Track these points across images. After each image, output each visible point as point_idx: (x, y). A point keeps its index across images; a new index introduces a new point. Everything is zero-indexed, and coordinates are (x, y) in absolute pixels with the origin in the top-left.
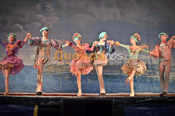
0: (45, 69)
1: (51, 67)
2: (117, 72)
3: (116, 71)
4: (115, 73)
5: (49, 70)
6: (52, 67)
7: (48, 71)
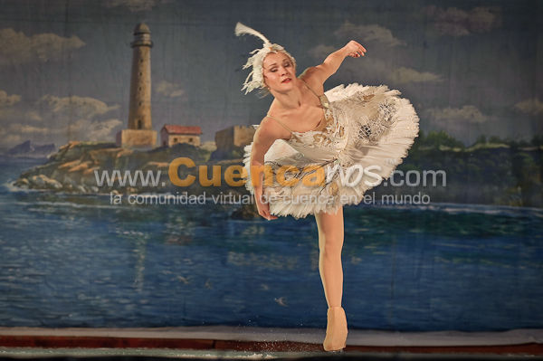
0: (37, 172)
1: (76, 166)
2: (497, 199)
3: (496, 188)
4: (491, 202)
5: (67, 179)
6: (84, 165)
7: (58, 186)
